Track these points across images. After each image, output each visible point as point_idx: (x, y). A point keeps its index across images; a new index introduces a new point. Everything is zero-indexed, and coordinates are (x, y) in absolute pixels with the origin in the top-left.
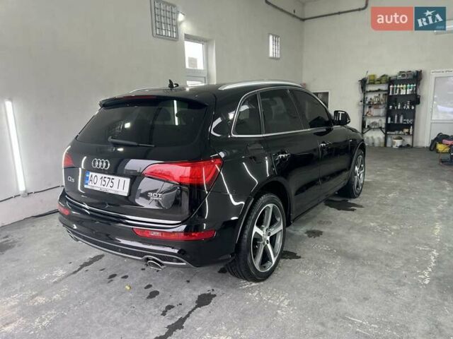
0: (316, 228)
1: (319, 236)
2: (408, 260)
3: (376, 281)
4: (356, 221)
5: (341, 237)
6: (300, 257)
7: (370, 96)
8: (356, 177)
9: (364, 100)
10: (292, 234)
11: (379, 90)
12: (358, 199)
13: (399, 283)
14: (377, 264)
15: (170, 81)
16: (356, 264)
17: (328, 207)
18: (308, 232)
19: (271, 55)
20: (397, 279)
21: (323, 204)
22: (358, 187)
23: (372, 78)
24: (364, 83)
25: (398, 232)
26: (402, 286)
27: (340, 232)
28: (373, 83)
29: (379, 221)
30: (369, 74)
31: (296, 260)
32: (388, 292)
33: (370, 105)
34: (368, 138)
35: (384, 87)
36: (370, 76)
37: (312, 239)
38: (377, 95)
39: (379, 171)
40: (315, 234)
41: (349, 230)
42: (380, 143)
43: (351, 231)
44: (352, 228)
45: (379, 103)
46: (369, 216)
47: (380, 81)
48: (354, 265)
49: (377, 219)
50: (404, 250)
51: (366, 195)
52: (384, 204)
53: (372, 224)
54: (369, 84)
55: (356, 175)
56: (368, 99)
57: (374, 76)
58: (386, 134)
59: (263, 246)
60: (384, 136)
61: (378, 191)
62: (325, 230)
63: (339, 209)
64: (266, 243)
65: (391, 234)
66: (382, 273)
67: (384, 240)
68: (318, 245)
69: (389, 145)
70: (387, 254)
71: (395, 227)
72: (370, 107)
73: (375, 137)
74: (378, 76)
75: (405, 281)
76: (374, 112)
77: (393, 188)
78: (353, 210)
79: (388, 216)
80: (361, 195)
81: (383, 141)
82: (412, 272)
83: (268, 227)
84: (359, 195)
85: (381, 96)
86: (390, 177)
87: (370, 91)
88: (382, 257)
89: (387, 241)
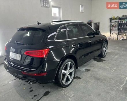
0: (89, 68)
1: (89, 71)
2: (116, 81)
3: (104, 88)
4: (102, 66)
5: (96, 72)
6: (81, 79)
7: (113, 24)
8: (104, 51)
9: (111, 25)
10: (80, 70)
11: (116, 22)
12: (105, 58)
13: (112, 89)
14: (106, 82)
15: (38, 22)
16: (99, 82)
17: (94, 61)
18: (86, 70)
19: (81, 11)
20: (111, 88)
21: (93, 59)
22: (105, 54)
23: (114, 18)
24: (111, 19)
25: (115, 70)
26: (113, 90)
27: (96, 70)
28: (114, 19)
29: (110, 66)
30: (113, 16)
31: (79, 80)
32: (108, 93)
33: (113, 26)
34: (112, 37)
35: (117, 21)
36: (113, 17)
37: (86, 72)
38: (115, 23)
39: (114, 48)
40: (88, 70)
41: (99, 69)
42: (116, 38)
43: (100, 70)
44: (100, 68)
45: (116, 26)
46: (107, 64)
47: (116, 19)
48: (98, 82)
49: (110, 65)
50: (116, 77)
51: (108, 57)
52: (113, 60)
53: (107, 67)
54: (113, 19)
55: (104, 50)
56: (112, 25)
57: (114, 17)
58: (118, 36)
59: (67, 76)
60: (117, 36)
61: (112, 55)
62: (91, 69)
63: (98, 62)
64: (68, 75)
65: (113, 71)
66: (107, 85)
67: (110, 73)
68: (88, 74)
69: (119, 39)
70: (110, 78)
71: (115, 68)
72: (113, 27)
73: (114, 37)
74: (116, 17)
75: (114, 89)
76: (114, 28)
77: (117, 54)
78: (102, 62)
79: (113, 64)
80: (106, 57)
81: (117, 38)
82: (117, 85)
83: (68, 70)
84: (105, 57)
85: (117, 23)
86: (117, 50)
87: (113, 22)
88: (108, 79)
89: (111, 73)
